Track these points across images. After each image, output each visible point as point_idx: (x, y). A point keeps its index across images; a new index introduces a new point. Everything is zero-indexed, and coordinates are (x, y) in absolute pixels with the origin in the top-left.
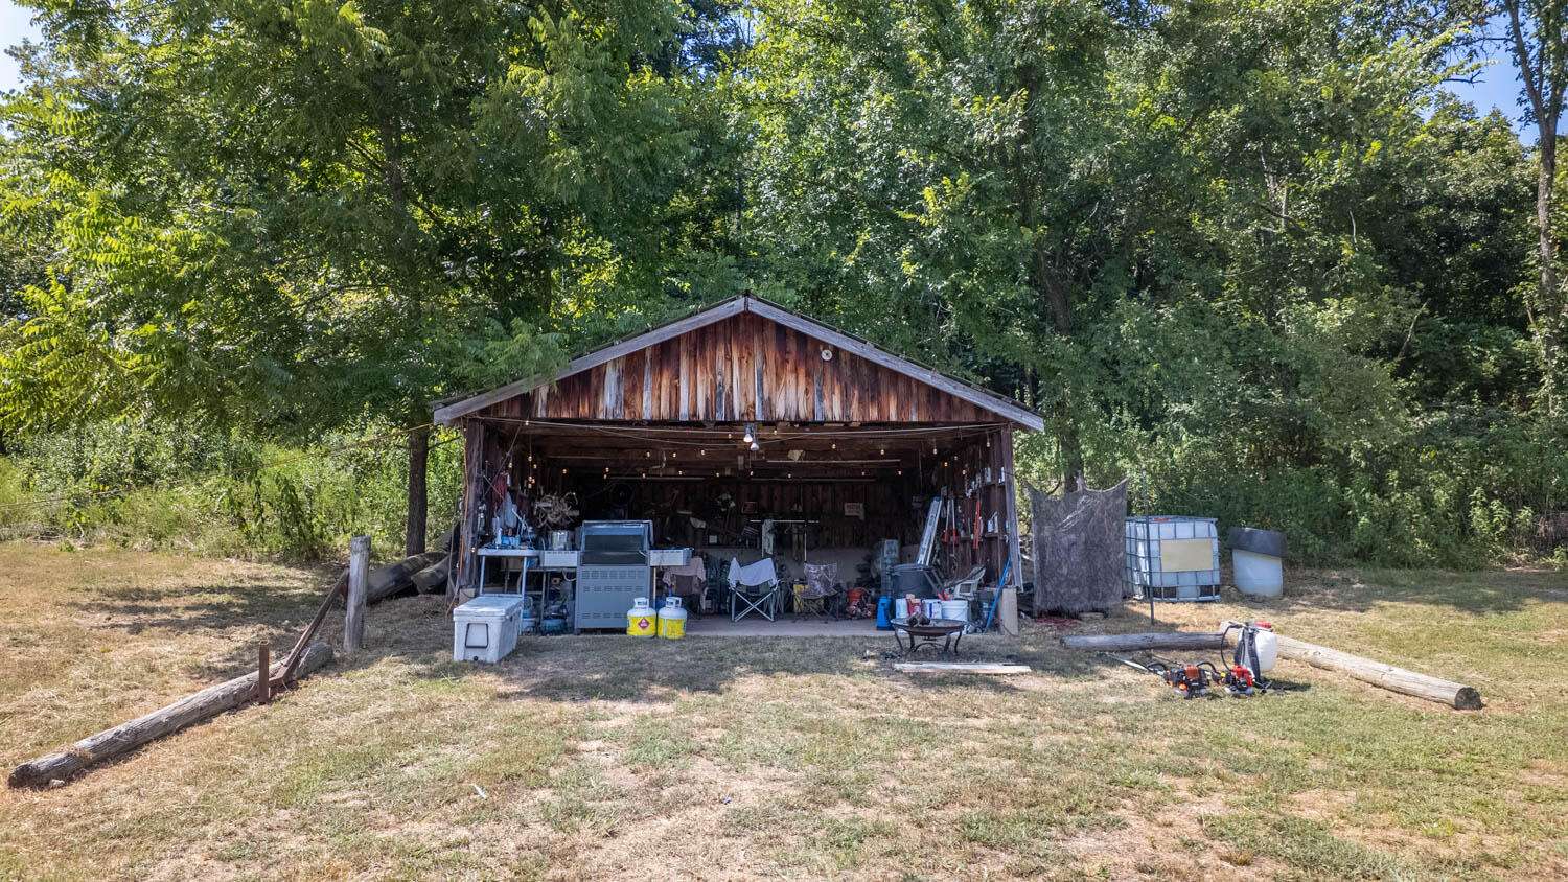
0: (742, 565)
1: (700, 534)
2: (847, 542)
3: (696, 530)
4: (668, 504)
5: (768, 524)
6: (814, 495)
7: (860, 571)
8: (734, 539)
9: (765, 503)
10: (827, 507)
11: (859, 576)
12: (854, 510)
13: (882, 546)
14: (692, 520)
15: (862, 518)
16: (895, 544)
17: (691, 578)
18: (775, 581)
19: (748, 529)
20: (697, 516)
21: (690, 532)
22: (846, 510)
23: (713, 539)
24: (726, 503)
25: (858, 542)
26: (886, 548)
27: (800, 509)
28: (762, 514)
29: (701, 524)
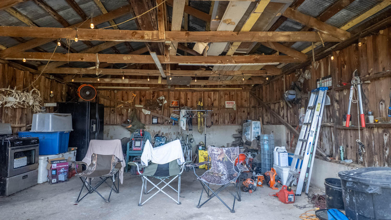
0: (154, 146)
1: (148, 117)
2: (226, 121)
3: (146, 116)
4: (130, 102)
5: (183, 112)
6: (209, 97)
7: (235, 138)
8: (166, 120)
9: (183, 101)
10: (216, 103)
11: (234, 140)
12: (230, 105)
13: (250, 124)
14: (143, 110)
15: (235, 109)
16: (259, 123)
17: (110, 157)
18: (183, 160)
19: (174, 115)
20: (146, 108)
21: (143, 117)
22: (226, 105)
23: (155, 121)
24: (162, 101)
25: (233, 121)
26: (253, 126)
27: (202, 105)
28: (180, 106)
29: (147, 112)
